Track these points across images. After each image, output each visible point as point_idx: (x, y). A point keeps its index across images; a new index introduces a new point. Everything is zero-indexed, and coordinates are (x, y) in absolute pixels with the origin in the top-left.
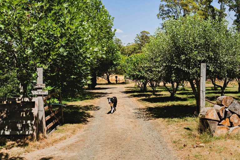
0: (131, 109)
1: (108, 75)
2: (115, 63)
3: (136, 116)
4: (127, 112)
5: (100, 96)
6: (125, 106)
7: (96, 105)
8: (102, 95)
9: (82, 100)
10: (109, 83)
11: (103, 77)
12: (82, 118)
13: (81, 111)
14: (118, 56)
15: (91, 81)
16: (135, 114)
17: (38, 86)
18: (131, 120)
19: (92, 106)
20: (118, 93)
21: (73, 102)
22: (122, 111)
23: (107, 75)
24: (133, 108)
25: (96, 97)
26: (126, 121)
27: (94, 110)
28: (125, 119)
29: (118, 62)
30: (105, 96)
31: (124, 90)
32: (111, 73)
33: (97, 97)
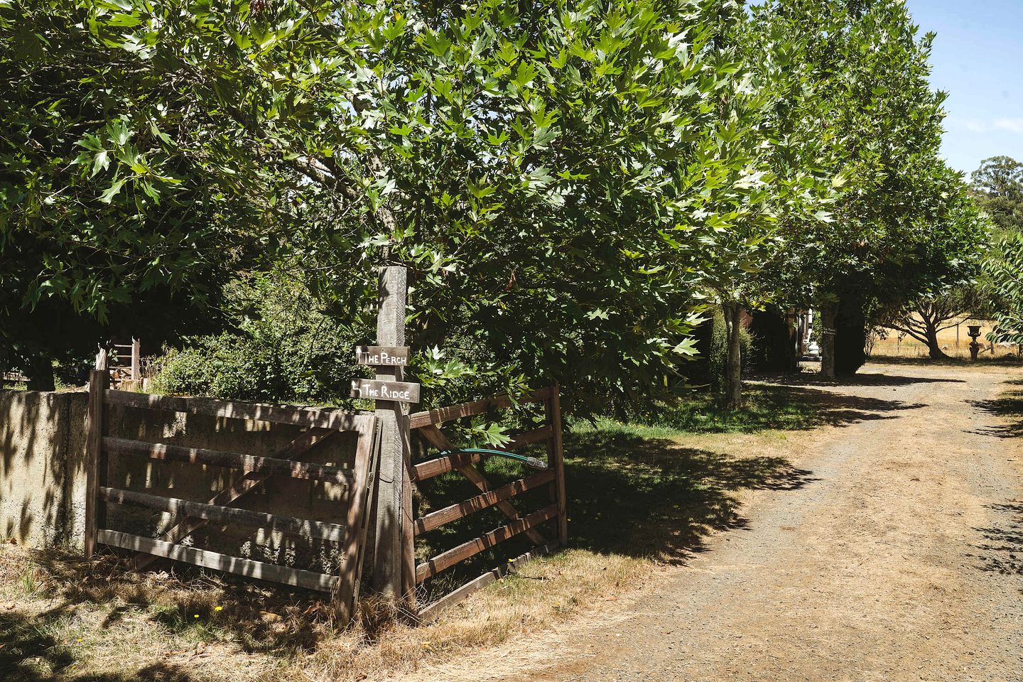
0: (975, 502)
1: (932, 320)
2: (955, 262)
3: (984, 553)
4: (946, 519)
5: (851, 417)
6: (951, 482)
7: (797, 463)
8: (868, 412)
9: (748, 431)
10: (936, 357)
11: (906, 328)
12: (683, 524)
13: (705, 484)
14: (975, 230)
15: (694, 342)
16: (987, 542)
17: (379, 359)
18: (937, 575)
19: (781, 462)
20: (952, 409)
21: (708, 434)
22: (919, 507)
23: (927, 319)
24: (990, 501)
25: (828, 421)
26: (905, 579)
27: (772, 487)
28: (906, 566)
29: (971, 257)
30: (878, 417)
31: (995, 393)
32: (947, 313)
33: (835, 420)
